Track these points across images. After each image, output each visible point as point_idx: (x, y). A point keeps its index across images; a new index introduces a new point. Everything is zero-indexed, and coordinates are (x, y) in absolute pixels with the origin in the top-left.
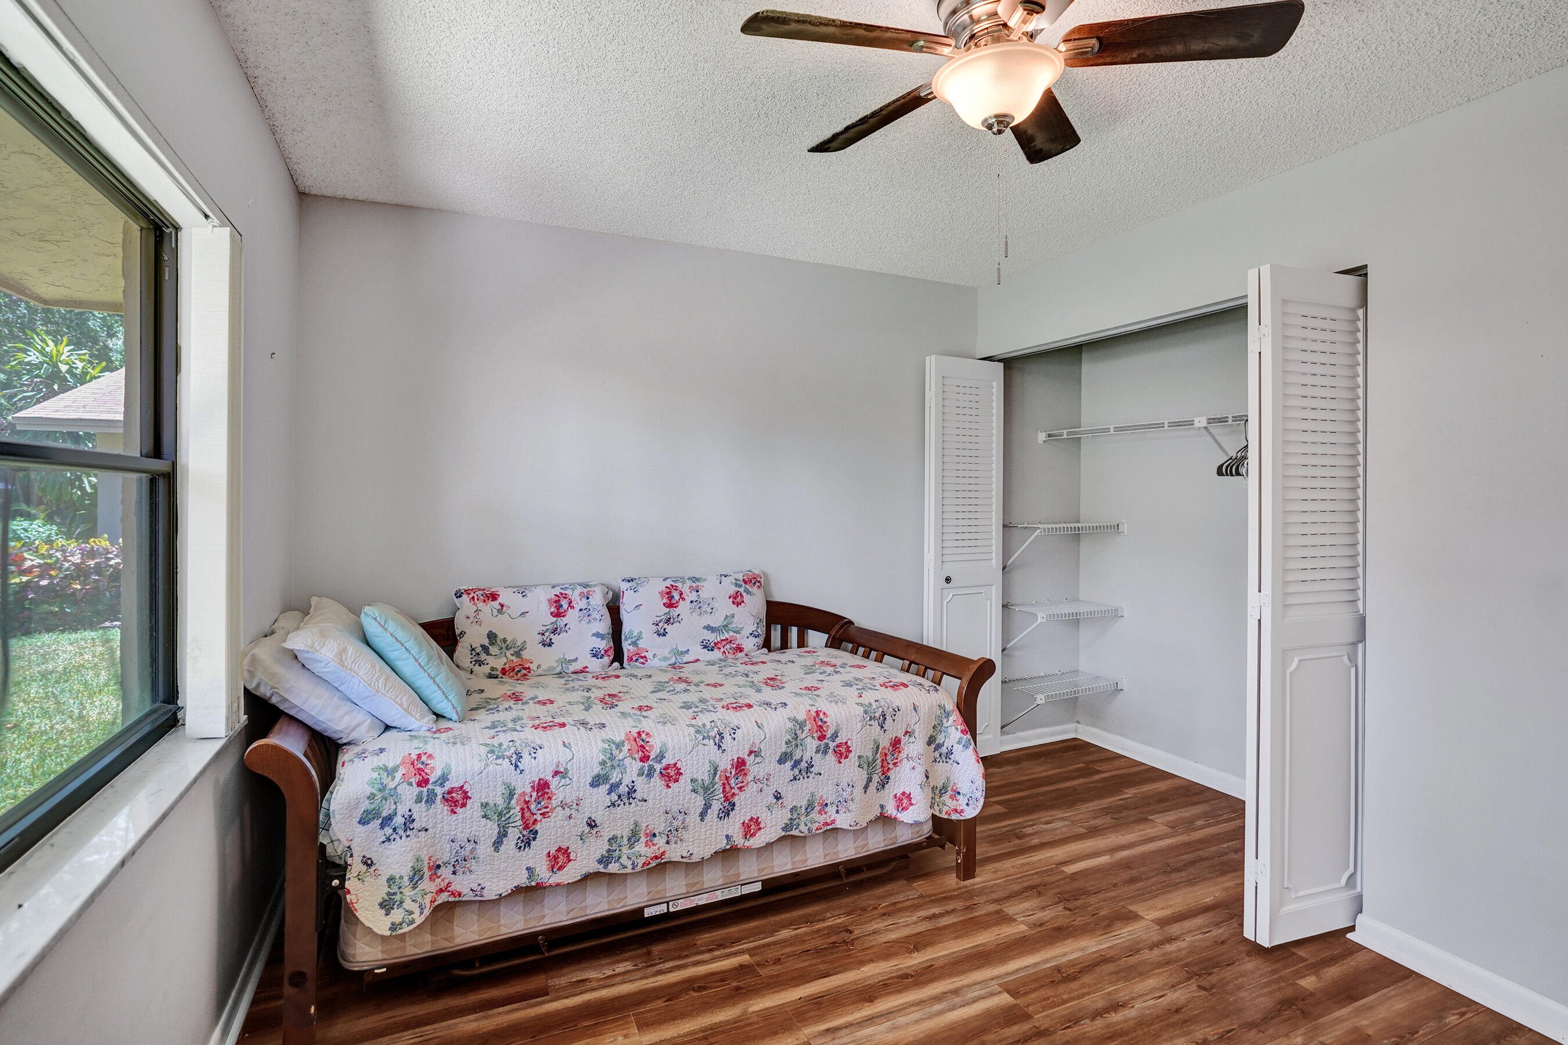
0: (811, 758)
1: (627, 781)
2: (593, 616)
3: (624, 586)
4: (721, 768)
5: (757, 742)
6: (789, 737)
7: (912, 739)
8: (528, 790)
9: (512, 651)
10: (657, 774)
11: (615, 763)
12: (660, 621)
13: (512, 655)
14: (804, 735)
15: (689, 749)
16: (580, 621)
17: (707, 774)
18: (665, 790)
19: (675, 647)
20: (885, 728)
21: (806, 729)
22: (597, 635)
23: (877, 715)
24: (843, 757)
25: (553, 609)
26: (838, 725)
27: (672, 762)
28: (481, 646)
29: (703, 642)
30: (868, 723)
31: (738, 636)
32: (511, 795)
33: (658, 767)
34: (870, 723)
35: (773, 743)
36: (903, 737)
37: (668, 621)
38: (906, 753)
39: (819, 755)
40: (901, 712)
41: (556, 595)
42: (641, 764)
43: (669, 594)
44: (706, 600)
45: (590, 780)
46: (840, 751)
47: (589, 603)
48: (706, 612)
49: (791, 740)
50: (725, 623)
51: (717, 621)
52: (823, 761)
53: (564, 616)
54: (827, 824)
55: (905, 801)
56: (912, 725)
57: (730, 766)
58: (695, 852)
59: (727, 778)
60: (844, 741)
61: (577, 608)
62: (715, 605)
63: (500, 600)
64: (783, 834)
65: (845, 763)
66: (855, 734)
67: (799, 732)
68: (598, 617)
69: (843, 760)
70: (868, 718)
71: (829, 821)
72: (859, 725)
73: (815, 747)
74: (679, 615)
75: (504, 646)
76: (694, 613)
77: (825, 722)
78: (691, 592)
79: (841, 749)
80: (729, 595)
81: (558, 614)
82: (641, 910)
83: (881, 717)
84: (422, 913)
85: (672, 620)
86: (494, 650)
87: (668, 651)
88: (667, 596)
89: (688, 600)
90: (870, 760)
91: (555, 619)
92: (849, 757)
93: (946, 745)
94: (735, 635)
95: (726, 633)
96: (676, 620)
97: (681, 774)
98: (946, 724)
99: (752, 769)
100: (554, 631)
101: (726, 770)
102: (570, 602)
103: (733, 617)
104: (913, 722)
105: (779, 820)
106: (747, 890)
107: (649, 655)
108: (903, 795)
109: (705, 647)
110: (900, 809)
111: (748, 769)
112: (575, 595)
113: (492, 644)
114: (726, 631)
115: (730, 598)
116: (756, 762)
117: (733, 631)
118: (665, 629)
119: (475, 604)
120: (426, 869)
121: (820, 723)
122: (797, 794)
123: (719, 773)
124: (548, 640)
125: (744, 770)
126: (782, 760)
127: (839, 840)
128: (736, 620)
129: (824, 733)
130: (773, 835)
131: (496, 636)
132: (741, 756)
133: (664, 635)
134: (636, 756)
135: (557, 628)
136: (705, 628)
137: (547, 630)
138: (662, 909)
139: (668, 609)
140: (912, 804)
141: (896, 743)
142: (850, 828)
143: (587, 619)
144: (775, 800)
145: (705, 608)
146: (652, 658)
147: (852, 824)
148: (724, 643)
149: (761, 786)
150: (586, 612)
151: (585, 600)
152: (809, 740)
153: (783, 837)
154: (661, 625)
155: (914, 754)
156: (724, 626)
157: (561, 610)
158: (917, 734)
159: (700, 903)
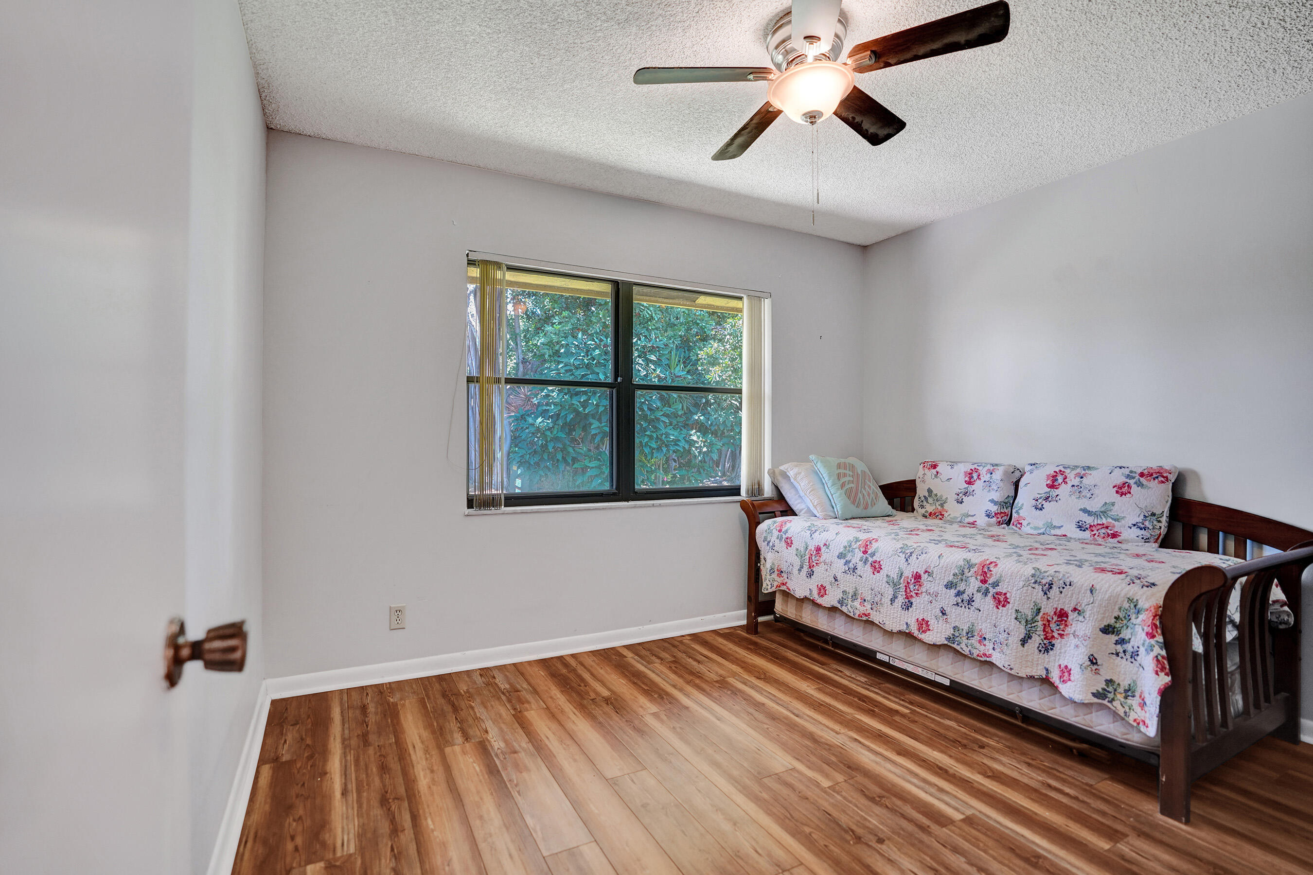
0: (973, 594)
1: (853, 561)
2: (992, 487)
3: (1028, 468)
4: (905, 575)
5: (932, 566)
6: (957, 571)
7: (1081, 618)
8: (813, 549)
9: (939, 503)
10: (869, 564)
11: (851, 549)
12: (1040, 498)
13: (939, 505)
14: (969, 574)
15: (890, 555)
16: (983, 490)
17: (896, 575)
18: (872, 575)
19: (1049, 521)
20: (1049, 596)
21: (973, 570)
22: (992, 501)
23: (1044, 581)
24: (1001, 605)
25: (967, 479)
26: (1001, 576)
27: (878, 560)
28: (924, 496)
29: (1079, 522)
30: (1031, 585)
31: (1116, 523)
32: (807, 548)
33: (871, 560)
34: (1034, 586)
35: (943, 571)
36: (1070, 612)
37: (1047, 499)
38: (1073, 629)
39: (980, 594)
40: (1072, 588)
41: (971, 470)
42: (862, 554)
43: (1054, 478)
44: (1087, 486)
45: (837, 554)
46: (999, 598)
47: (991, 477)
48: (1085, 497)
49: (958, 574)
50: (1103, 509)
51: (1095, 505)
52: (983, 600)
53: (973, 484)
54: (985, 655)
55: (1066, 674)
56: (1083, 605)
57: (911, 576)
58: (887, 624)
59: (908, 583)
60: (1004, 592)
61: (983, 479)
62: (1096, 491)
63: (938, 469)
64: (946, 642)
65: (1002, 610)
66: (1015, 589)
67: (966, 571)
68: (996, 488)
69: (1000, 607)
70: (1033, 581)
71: (987, 653)
72: (1022, 584)
73: (976, 587)
74: (1057, 495)
75: (935, 499)
76: (1072, 496)
77: (991, 571)
78: (1075, 478)
79: (1000, 597)
80: (1114, 485)
81: (969, 483)
82: (875, 652)
83: (1047, 585)
84: (771, 588)
85: (1050, 498)
86: (930, 500)
87: (1043, 523)
88: (1052, 478)
89: (1070, 484)
90: (1029, 618)
91: (968, 485)
92: (1007, 607)
93: (1132, 643)
94: (1113, 522)
95: (1104, 519)
96: (1054, 499)
97: (881, 569)
98: (1133, 620)
99: (925, 583)
100: (965, 494)
101: (908, 577)
102: (979, 475)
103: (1113, 505)
104: (1085, 602)
105: (944, 631)
106: (939, 679)
107: (1024, 523)
108: (1066, 669)
109: (1080, 527)
110: (1062, 680)
111: (923, 583)
112: (983, 471)
113: (930, 496)
114: (1105, 517)
115: (1114, 487)
116: (929, 579)
117: (1111, 518)
118: (1042, 505)
119: (924, 470)
120: (776, 570)
121: (986, 570)
122: (962, 618)
123: (903, 577)
124: (961, 499)
125: (919, 582)
126: (950, 585)
127: (993, 672)
128: (1116, 508)
129: (987, 579)
130: (938, 640)
131: (932, 491)
132: (919, 572)
133: (1041, 509)
134: (862, 549)
135: (967, 492)
136: (1081, 510)
137: (961, 493)
138: (885, 658)
139: (1049, 489)
140: (1070, 680)
141: (1062, 615)
142: (1003, 668)
143: (988, 488)
144: (941, 614)
145: (1085, 493)
146: (1026, 526)
147: (1006, 666)
148: (1099, 527)
149: (931, 598)
150: (988, 483)
151: (989, 475)
152: (973, 580)
153: (945, 645)
154: (1040, 501)
155: (1080, 633)
156: (1102, 512)
157: (972, 480)
158: (1087, 614)
159: (908, 669)
